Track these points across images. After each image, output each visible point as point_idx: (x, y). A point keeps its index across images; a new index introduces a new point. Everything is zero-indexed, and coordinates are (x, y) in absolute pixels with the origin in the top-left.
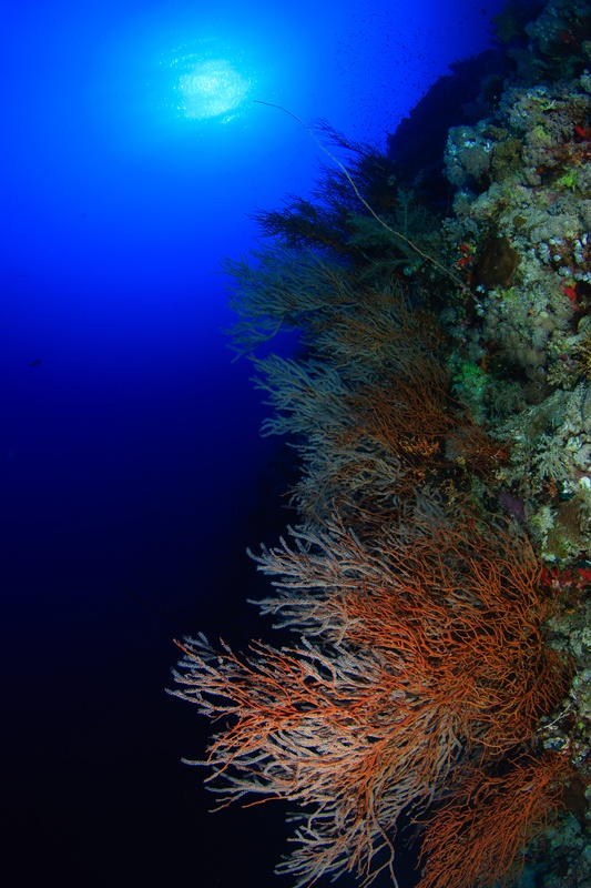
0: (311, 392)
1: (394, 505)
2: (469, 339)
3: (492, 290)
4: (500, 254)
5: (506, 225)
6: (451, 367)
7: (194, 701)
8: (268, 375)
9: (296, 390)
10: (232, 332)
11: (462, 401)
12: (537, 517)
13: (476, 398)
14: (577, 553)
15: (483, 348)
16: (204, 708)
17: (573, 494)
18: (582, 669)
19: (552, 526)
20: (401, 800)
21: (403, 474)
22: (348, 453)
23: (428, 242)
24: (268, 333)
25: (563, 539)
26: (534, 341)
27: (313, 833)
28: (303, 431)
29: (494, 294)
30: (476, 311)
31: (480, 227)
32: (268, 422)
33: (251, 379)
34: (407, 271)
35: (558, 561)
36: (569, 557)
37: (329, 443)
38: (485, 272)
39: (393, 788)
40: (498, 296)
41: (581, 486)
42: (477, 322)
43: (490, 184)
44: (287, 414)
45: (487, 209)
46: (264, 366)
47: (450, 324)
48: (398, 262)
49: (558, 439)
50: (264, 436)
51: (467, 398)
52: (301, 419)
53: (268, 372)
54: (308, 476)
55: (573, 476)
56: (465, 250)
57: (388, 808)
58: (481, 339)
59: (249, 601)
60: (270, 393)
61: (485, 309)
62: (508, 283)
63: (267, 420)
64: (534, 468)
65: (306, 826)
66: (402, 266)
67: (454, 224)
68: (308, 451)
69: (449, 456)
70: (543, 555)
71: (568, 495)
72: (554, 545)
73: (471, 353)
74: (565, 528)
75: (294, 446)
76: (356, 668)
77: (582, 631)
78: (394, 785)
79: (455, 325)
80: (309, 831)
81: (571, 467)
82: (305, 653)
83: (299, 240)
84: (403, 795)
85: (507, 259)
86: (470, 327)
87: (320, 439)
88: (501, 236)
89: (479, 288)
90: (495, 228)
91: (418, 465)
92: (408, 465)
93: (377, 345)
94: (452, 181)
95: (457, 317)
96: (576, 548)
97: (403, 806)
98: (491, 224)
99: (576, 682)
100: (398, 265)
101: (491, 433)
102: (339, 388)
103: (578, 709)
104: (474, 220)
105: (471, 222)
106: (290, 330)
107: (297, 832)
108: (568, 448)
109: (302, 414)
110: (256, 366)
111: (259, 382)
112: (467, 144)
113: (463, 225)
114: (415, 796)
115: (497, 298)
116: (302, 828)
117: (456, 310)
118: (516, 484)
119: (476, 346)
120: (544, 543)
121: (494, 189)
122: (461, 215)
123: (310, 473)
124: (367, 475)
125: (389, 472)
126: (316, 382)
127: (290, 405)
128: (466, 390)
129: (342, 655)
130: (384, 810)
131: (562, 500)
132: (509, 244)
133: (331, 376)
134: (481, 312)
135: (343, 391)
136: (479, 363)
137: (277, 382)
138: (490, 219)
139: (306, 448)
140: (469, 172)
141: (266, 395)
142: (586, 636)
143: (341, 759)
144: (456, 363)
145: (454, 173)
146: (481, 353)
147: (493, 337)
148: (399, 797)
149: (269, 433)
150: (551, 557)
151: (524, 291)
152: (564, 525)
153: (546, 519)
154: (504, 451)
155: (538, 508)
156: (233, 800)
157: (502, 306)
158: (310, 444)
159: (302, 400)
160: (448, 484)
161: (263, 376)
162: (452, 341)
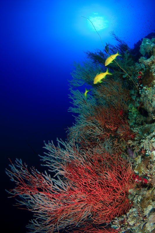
0: (86, 103)
1: (97, 141)
2: (136, 100)
3: (145, 86)
4: (149, 76)
5: (153, 68)
6: (129, 107)
7: (10, 176)
8: (73, 95)
9: (81, 101)
10: (71, 82)
11: (129, 118)
12: (137, 158)
13: (133, 118)
14: (144, 174)
15: (139, 104)
16: (12, 179)
17: (149, 155)
18: (133, 207)
19: (140, 163)
20: (67, 223)
21: (103, 133)
22: (89, 123)
23: (130, 69)
24: (80, 84)
25: (142, 168)
26: (152, 105)
27: (37, 222)
28: (78, 113)
29: (145, 88)
30: (139, 92)
31: (146, 67)
32: (70, 108)
33: (68, 95)
34: (124, 76)
35: (138, 174)
36: (142, 174)
37: (85, 118)
38: (144, 81)
39: (66, 219)
40: (146, 89)
41: (152, 154)
42: (139, 96)
43: (151, 56)
44: (77, 107)
45: (149, 62)
46: (73, 92)
47: (132, 94)
48: (121, 73)
49: (149, 137)
50: (69, 111)
51: (131, 117)
52: (80, 110)
53: (74, 94)
54: (75, 126)
55: (151, 149)
56: (140, 73)
57: (63, 224)
58: (139, 101)
59: (39, 155)
60: (73, 100)
61: (142, 92)
62: (149, 85)
63: (71, 107)
64: (140, 143)
65: (35, 219)
66: (122, 75)
67: (139, 65)
68: (78, 119)
69: (118, 132)
70: (135, 170)
71: (147, 155)
72: (139, 169)
73: (135, 104)
74: (143, 165)
75: (74, 116)
76: (62, 185)
77: (139, 196)
78: (67, 219)
79: (133, 95)
80: (36, 221)
81: (151, 147)
82: (44, 176)
83: (97, 61)
84: (68, 222)
85: (151, 78)
86: (137, 97)
87: (82, 116)
88: (151, 71)
89: (141, 85)
90: (150, 69)
91: (109, 132)
92: (105, 131)
93: (108, 95)
94: (142, 53)
95: (134, 93)
96: (144, 172)
97: (68, 225)
98: (149, 67)
99: (130, 210)
100: (121, 74)
101: (132, 129)
102: (95, 104)
103: (127, 219)
104: (144, 65)
105: (143, 65)
106: (87, 85)
107: (32, 220)
108: (152, 140)
109: (81, 108)
110: (71, 92)
111: (70, 96)
112: (147, 43)
113: (141, 66)
114: (72, 224)
115: (145, 89)
116: (34, 220)
117: (134, 91)
118: (133, 146)
119: (137, 103)
120: (136, 167)
121: (152, 57)
122: (141, 62)
123: (75, 125)
124: (92, 131)
125: (98, 131)
126: (88, 101)
127: (78, 105)
128: (131, 115)
129: (59, 180)
130: (62, 224)
131: (145, 156)
132: (152, 74)
133: (93, 100)
134: (140, 93)
135: (95, 105)
136: (137, 108)
137: (76, 97)
138: (149, 66)
139: (78, 118)
140: (146, 51)
141: (72, 100)
142: (139, 198)
143: (49, 207)
144: (131, 106)
145: (142, 51)
146: (138, 105)
147: (142, 101)
148: (67, 222)
149: (70, 111)
150: (137, 172)
151: (153, 89)
152: (144, 164)
153: (139, 160)
154: (133, 135)
155: (137, 156)
156: (20, 205)
157: (146, 92)
158: (79, 117)
159: (82, 104)
160: (115, 140)
161: (72, 95)
162: (131, 100)
